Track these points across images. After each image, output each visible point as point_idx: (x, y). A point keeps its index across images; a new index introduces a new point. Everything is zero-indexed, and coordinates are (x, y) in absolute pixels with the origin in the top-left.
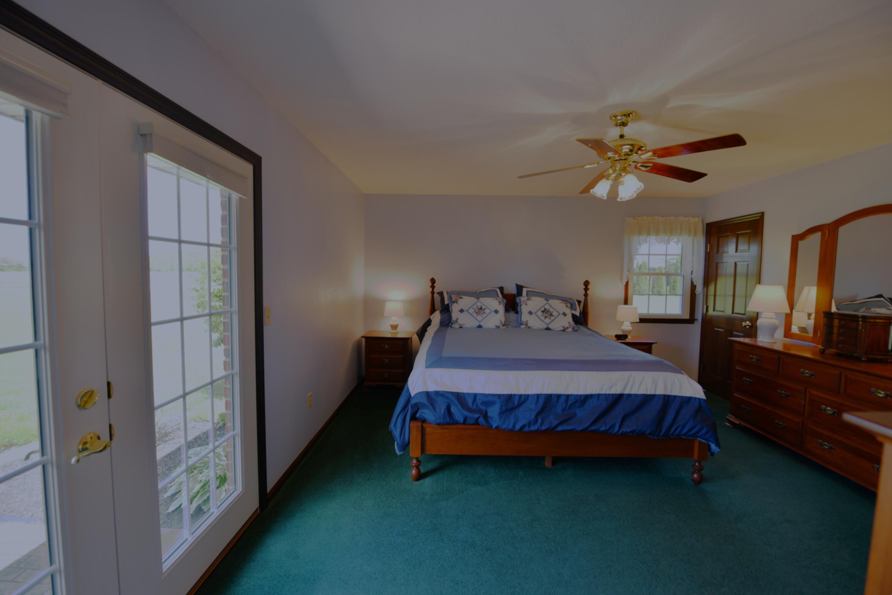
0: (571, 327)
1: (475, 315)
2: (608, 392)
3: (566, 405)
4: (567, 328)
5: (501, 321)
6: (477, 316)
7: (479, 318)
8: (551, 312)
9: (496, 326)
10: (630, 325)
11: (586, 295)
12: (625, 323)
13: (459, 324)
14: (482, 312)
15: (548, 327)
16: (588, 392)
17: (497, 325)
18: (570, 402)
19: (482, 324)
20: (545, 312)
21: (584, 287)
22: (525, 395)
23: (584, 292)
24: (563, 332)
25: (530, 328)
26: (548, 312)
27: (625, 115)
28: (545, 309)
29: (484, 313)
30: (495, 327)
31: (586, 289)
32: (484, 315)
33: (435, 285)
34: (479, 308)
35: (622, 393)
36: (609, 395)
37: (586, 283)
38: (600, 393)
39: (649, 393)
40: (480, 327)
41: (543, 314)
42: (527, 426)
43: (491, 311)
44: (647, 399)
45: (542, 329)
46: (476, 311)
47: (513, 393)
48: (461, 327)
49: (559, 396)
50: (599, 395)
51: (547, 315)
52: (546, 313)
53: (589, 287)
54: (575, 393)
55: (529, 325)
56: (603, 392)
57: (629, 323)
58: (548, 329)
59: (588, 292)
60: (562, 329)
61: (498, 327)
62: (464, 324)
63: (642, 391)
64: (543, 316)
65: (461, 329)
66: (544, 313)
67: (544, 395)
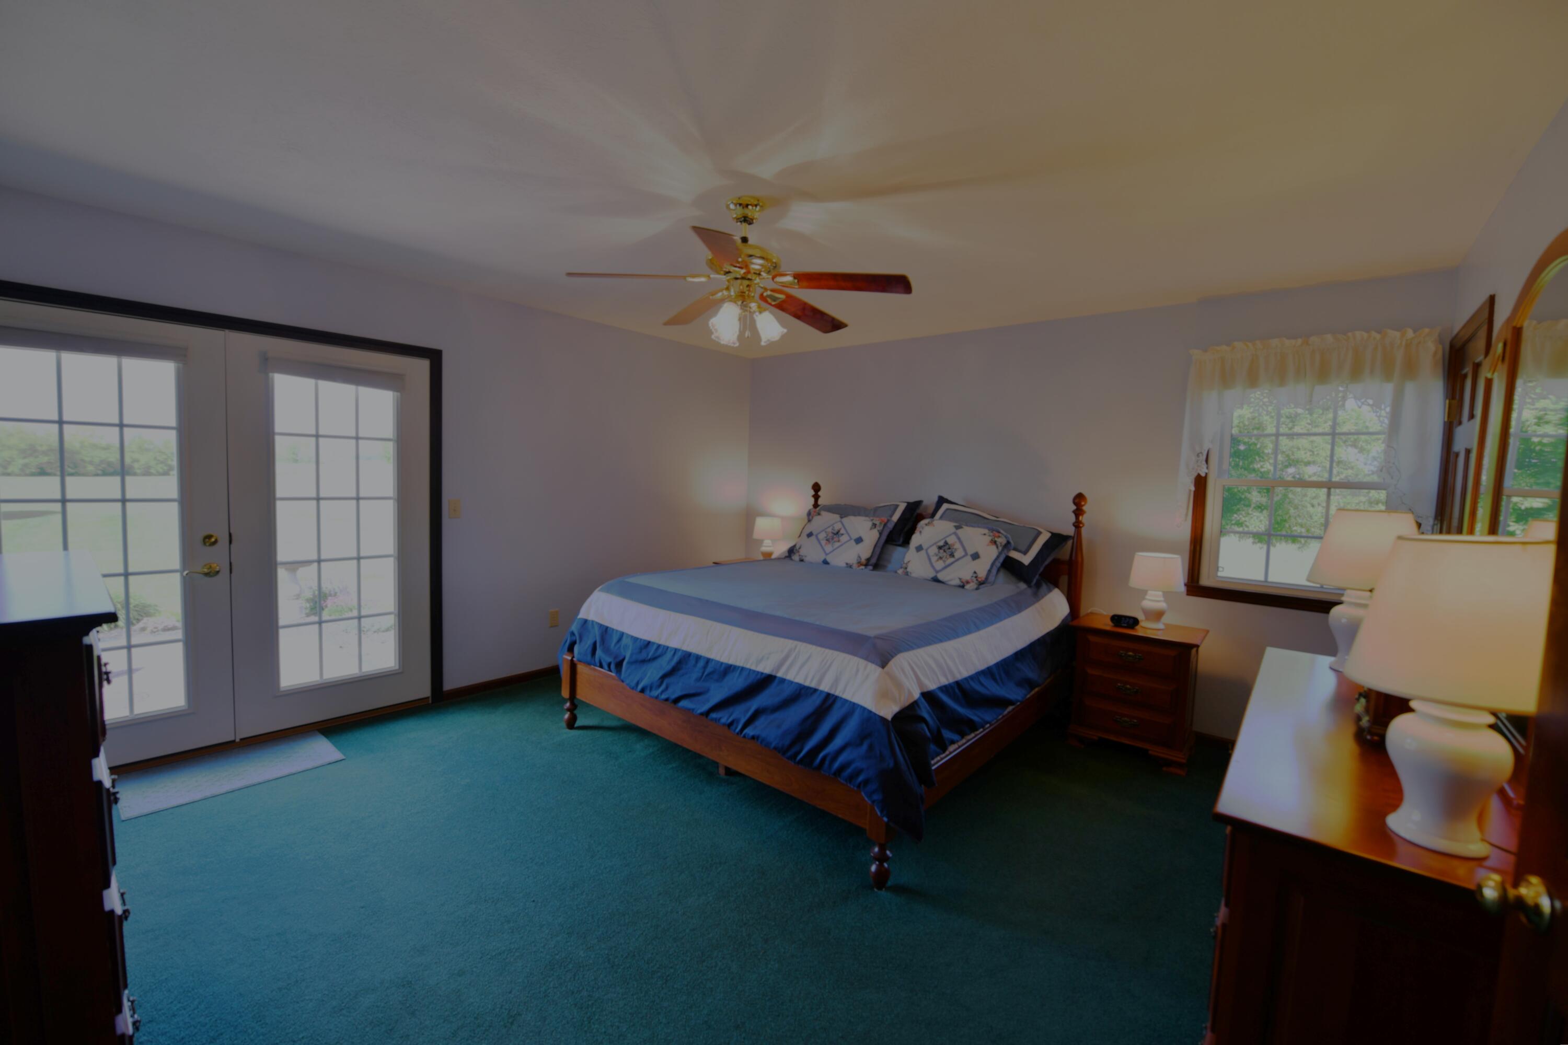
0: (973, 582)
1: (823, 542)
2: (753, 668)
3: (703, 673)
4: (968, 582)
5: (859, 557)
6: (826, 544)
7: (828, 548)
8: (953, 550)
9: (847, 564)
10: (1162, 599)
11: (1078, 525)
12: (1150, 592)
13: (800, 555)
14: (836, 539)
15: (936, 576)
16: (731, 662)
17: (849, 562)
18: (709, 670)
19: (829, 559)
20: (943, 548)
21: (1074, 507)
22: (664, 646)
23: (1073, 518)
24: (961, 589)
25: (908, 575)
26: (949, 548)
27: (740, 205)
28: (946, 543)
29: (839, 541)
30: (845, 565)
31: (1078, 512)
32: (837, 544)
33: (820, 493)
34: (835, 532)
35: (774, 674)
36: (754, 671)
37: (1079, 500)
38: (745, 666)
39: (807, 684)
40: (825, 562)
41: (937, 553)
42: (649, 688)
43: (851, 539)
44: (802, 692)
45: (927, 580)
46: (828, 537)
47: (652, 640)
48: (802, 560)
49: (698, 658)
50: (743, 669)
51: (945, 554)
52: (945, 551)
53: (1084, 508)
54: (718, 658)
55: (909, 570)
56: (748, 666)
57: (1161, 593)
58: (936, 580)
59: (1083, 519)
60: (957, 582)
61: (849, 566)
62: (806, 556)
63: (800, 680)
64: (937, 555)
65: (802, 563)
66: (942, 551)
67: (683, 651)
